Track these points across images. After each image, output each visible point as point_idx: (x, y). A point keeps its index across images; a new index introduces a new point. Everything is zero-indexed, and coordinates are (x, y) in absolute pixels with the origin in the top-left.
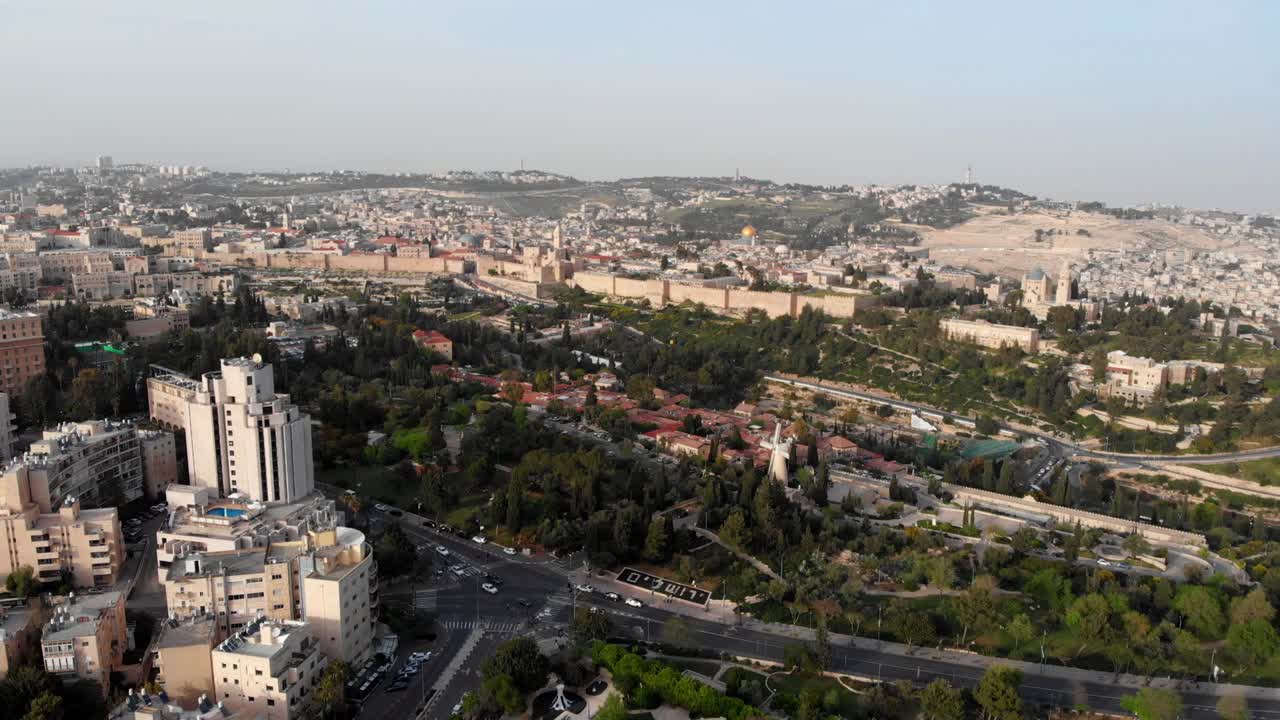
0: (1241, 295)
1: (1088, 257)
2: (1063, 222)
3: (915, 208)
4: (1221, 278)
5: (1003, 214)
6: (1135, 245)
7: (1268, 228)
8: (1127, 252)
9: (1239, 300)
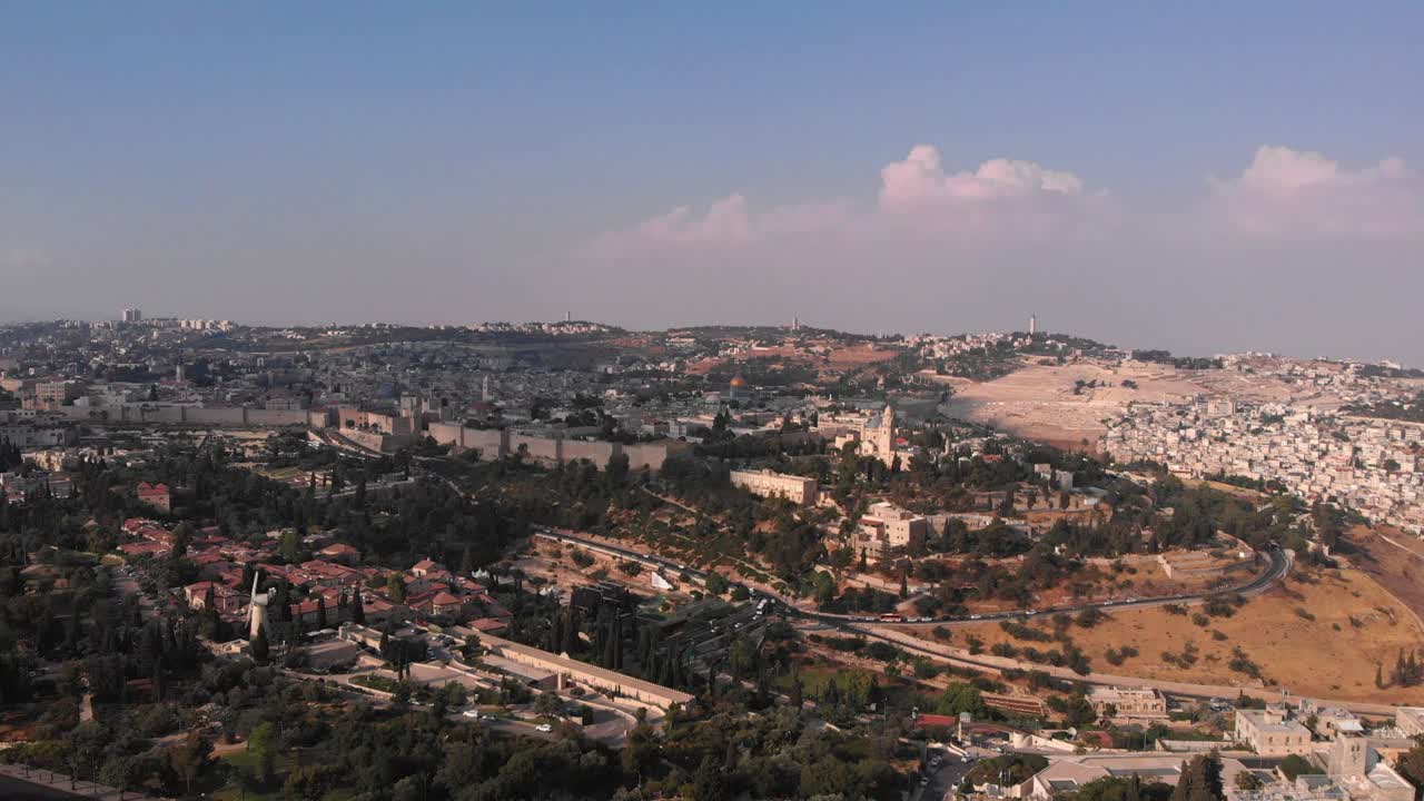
0: (1275, 451)
1: (1125, 410)
2: (1111, 372)
3: (956, 358)
4: (1256, 432)
5: (1051, 365)
6: (1184, 397)
7: (1376, 377)
8: (1171, 405)
9: (1272, 456)
